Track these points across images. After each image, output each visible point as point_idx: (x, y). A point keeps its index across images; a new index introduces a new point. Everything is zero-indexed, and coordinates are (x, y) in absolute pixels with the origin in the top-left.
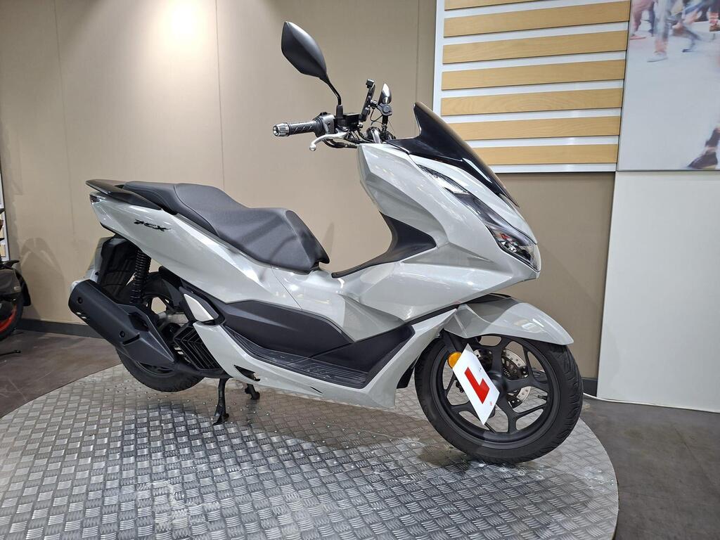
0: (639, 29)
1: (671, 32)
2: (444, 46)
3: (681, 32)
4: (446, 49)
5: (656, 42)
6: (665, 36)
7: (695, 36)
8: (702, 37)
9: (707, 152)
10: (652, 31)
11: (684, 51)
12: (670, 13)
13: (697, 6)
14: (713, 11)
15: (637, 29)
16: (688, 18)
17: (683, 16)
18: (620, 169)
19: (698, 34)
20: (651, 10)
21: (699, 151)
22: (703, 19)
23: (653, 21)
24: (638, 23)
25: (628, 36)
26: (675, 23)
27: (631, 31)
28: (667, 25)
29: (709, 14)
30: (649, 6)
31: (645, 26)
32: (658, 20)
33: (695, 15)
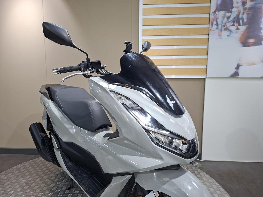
0: (213, 27)
1: (223, 29)
2: (143, 29)
3: (226, 29)
4: (144, 30)
5: (218, 32)
6: (221, 30)
7: (231, 31)
8: (233, 31)
9: (235, 72)
10: (217, 28)
11: (228, 36)
12: (223, 23)
13: (231, 21)
14: (237, 23)
15: (212, 27)
16: (228, 25)
17: (227, 24)
18: (207, 77)
19: (232, 30)
20: (217, 21)
21: (233, 71)
22: (233, 25)
23: (217, 25)
24: (212, 25)
25: (209, 30)
26: (224, 26)
27: (210, 28)
28: (222, 27)
29: (235, 24)
30: (216, 19)
31: (215, 26)
32: (219, 25)
33: (231, 24)
